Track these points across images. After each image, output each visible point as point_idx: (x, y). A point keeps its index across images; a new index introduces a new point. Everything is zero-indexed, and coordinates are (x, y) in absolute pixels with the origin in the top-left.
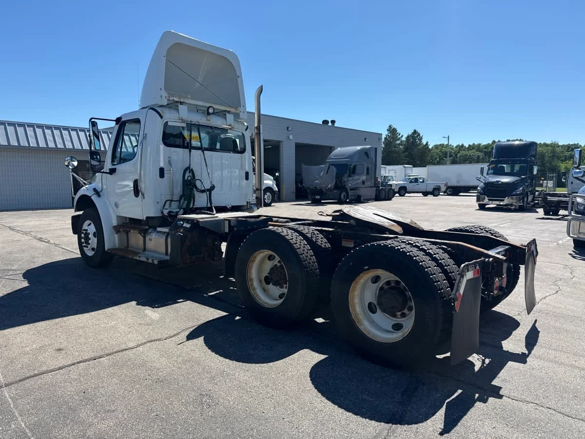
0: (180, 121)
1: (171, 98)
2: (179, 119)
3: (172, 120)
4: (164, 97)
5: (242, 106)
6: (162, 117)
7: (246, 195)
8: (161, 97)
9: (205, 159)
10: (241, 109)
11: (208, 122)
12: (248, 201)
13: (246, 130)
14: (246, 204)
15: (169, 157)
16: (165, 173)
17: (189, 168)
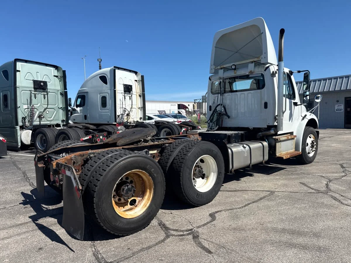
1: (217, 68)
2: (219, 78)
3: (215, 80)
6: (210, 80)
7: (266, 119)
8: (212, 69)
10: (262, 56)
11: (235, 74)
12: (268, 125)
13: (265, 70)
14: (266, 127)
15: (214, 100)
16: (212, 108)
17: (219, 105)
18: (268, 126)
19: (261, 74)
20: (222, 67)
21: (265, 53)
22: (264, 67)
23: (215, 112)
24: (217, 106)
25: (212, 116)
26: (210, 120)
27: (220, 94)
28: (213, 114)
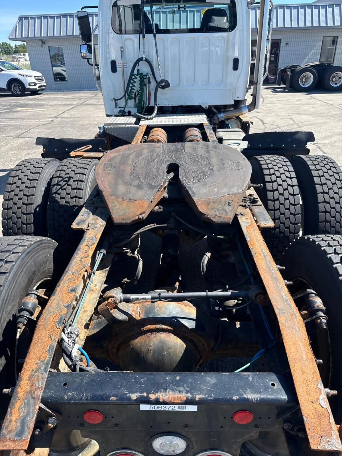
7: (234, 89)
9: (156, 46)
12: (236, 99)
14: (233, 103)
15: (122, 47)
16: (117, 67)
17: (141, 59)
23: (134, 76)
24: (137, 63)
25: (131, 85)
26: (128, 93)
27: (141, 35)
28: (132, 81)
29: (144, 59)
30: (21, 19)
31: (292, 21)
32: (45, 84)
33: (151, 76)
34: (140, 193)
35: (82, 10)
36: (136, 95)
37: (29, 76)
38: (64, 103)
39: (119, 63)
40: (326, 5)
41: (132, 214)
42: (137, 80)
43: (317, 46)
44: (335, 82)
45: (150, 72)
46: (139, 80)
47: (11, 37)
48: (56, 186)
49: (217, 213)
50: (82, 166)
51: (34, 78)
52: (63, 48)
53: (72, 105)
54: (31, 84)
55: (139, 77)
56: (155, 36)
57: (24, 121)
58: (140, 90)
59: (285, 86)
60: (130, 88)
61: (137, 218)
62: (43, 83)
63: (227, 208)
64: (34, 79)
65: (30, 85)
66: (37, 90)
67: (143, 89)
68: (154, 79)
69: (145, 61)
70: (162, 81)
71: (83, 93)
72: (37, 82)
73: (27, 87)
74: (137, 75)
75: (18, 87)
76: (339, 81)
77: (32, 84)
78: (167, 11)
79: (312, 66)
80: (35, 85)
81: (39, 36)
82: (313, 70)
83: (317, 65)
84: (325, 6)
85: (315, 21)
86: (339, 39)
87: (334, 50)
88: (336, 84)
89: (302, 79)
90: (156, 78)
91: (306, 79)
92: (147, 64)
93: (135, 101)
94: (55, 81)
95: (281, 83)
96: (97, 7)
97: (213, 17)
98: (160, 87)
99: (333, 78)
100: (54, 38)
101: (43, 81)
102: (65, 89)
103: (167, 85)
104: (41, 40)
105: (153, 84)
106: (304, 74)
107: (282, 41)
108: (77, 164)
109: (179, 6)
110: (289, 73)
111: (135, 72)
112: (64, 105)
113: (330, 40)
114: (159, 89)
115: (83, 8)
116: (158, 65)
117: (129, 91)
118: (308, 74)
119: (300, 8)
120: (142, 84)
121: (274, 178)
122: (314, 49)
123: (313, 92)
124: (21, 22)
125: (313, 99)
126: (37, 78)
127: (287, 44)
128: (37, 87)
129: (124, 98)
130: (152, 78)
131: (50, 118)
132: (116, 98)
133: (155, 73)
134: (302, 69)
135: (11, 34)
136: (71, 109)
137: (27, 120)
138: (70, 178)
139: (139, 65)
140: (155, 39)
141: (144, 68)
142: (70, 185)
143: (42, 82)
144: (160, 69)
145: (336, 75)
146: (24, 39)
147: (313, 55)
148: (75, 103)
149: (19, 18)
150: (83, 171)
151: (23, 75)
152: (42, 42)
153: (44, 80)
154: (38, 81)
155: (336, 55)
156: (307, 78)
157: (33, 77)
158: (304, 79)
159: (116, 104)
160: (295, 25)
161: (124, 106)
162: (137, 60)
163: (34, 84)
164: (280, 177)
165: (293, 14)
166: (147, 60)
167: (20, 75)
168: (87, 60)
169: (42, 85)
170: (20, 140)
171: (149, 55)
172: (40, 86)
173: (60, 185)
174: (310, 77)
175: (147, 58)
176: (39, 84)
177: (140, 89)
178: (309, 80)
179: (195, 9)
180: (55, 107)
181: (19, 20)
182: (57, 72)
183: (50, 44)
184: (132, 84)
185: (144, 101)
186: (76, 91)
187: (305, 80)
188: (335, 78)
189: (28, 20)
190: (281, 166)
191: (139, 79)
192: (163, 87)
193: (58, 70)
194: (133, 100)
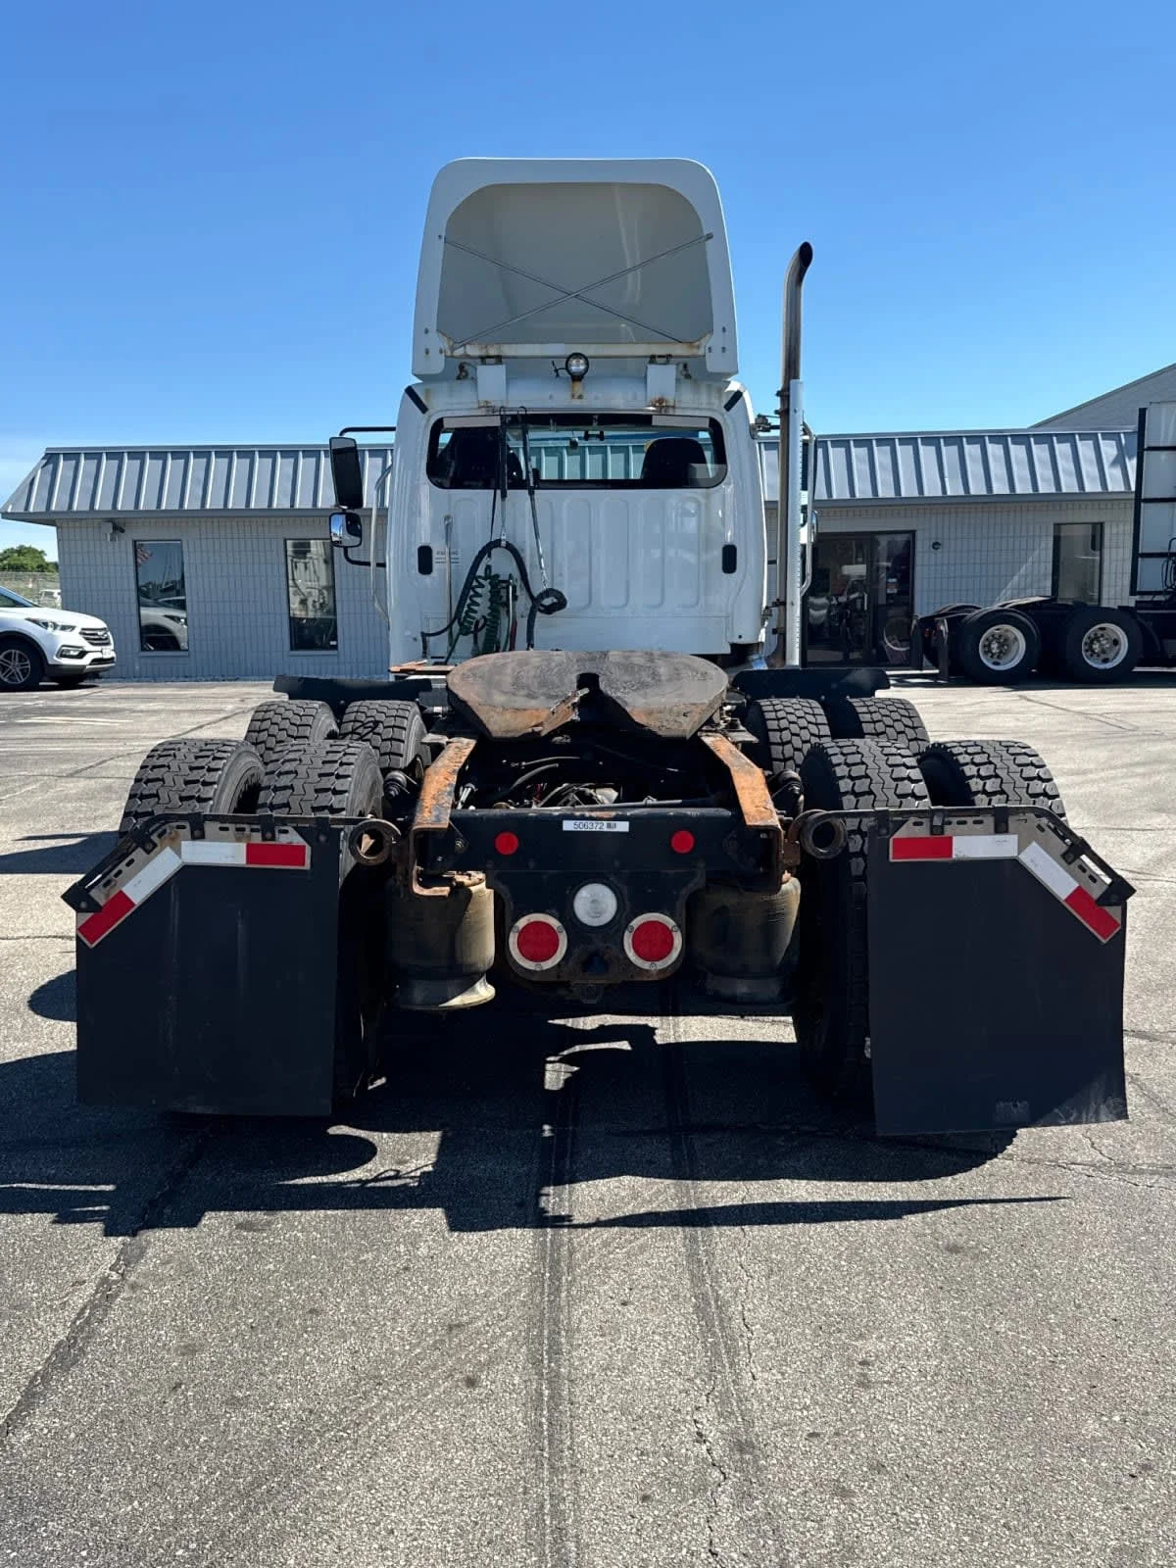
0: (483, 412)
1: (459, 352)
2: (480, 407)
3: (457, 413)
4: (435, 352)
5: (717, 328)
6: (424, 409)
7: (729, 617)
8: (427, 352)
9: (534, 516)
10: (714, 341)
11: (577, 403)
12: (737, 640)
13: (729, 406)
14: (727, 650)
15: (447, 518)
16: (434, 560)
17: (496, 544)
18: (734, 646)
19: (708, 420)
20: (493, 352)
21: (724, 330)
22: (720, 391)
23: (477, 581)
24: (486, 550)
25: (468, 601)
26: (459, 620)
27: (499, 492)
28: (472, 593)
29: (503, 543)
30: (51, 457)
31: (947, 480)
32: (113, 654)
33: (519, 584)
34: (533, 703)
35: (341, 434)
36: (480, 625)
37: (64, 628)
38: (190, 706)
39: (438, 553)
40: (1051, 435)
41: (521, 725)
42: (485, 591)
43: (1037, 552)
44: (1103, 656)
45: (517, 574)
46: (490, 592)
47: (9, 510)
48: (350, 736)
49: (665, 724)
50: (394, 713)
51: (80, 633)
52: (185, 549)
53: (219, 711)
54: (69, 651)
55: (490, 583)
56: (531, 494)
57: (71, 744)
58: (489, 614)
59: (937, 671)
60: (466, 609)
61: (530, 730)
62: (108, 652)
63: (682, 719)
64: (81, 637)
65: (62, 654)
66: (85, 671)
67: (499, 612)
68: (525, 592)
69: (506, 548)
70: (548, 593)
71: (244, 686)
72: (88, 647)
73: (54, 659)
74: (485, 579)
75: (20, 661)
76: (1115, 651)
77: (72, 653)
78: (540, 448)
79: (1018, 607)
80: (82, 654)
81: (109, 507)
82: (1024, 619)
83: (1034, 603)
84: (1026, 439)
85: (1021, 480)
86: (1107, 531)
87: (1097, 564)
88: (1106, 661)
89: (988, 647)
90: (531, 587)
91: (1001, 645)
92: (511, 555)
93: (476, 642)
94: (143, 649)
95: (925, 660)
96: (393, 429)
97: (693, 465)
98: (540, 610)
99: (1092, 642)
100: (158, 516)
101: (108, 644)
102: (178, 677)
103: (561, 603)
104: (110, 520)
105: (523, 604)
106: (992, 630)
107: (919, 535)
108: (385, 710)
109: (586, 433)
110: (944, 628)
111: (481, 572)
112: (193, 712)
113: (1082, 533)
114: (538, 614)
115: (347, 430)
116: (537, 559)
117: (463, 615)
118: (1007, 631)
119: (990, 442)
120: (498, 602)
121: (786, 735)
122: (1030, 560)
123: (1032, 686)
124: (51, 466)
125: (1024, 701)
126: (90, 635)
127: (936, 545)
128: (86, 661)
129: (446, 633)
130: (521, 589)
131: (157, 738)
132: (426, 631)
133: (529, 577)
134: (984, 615)
135: (13, 500)
136: (221, 720)
137: (80, 743)
138: (376, 723)
139: (490, 556)
140: (532, 499)
141: (502, 564)
142: (379, 734)
143: (104, 647)
144: (543, 565)
145: (1100, 633)
146: (54, 517)
147: (1029, 580)
148: (230, 707)
149: (47, 454)
150: (398, 722)
151: (45, 625)
152: (115, 528)
153: (112, 641)
154: (92, 644)
155: (1105, 578)
156: (1005, 643)
157: (78, 630)
158: (995, 646)
159: (425, 647)
160: (954, 489)
161: (446, 655)
162: (485, 544)
163: (76, 653)
164: (798, 735)
165: (948, 458)
166: (509, 547)
167: (35, 621)
168: (342, 549)
169: (106, 657)
170: (82, 784)
171: (514, 538)
172: (95, 661)
173: (358, 734)
174: (1016, 639)
175: (510, 542)
176: (95, 652)
177: (489, 611)
178: (1014, 648)
179: (630, 444)
180: (163, 716)
181: (45, 461)
182: (152, 621)
183: (139, 533)
184: (471, 600)
185: (499, 642)
186: (218, 680)
187: (998, 648)
188: (1099, 641)
189: (74, 462)
190: (806, 724)
191: (489, 587)
192: (549, 610)
193: (154, 615)
194: (471, 636)
